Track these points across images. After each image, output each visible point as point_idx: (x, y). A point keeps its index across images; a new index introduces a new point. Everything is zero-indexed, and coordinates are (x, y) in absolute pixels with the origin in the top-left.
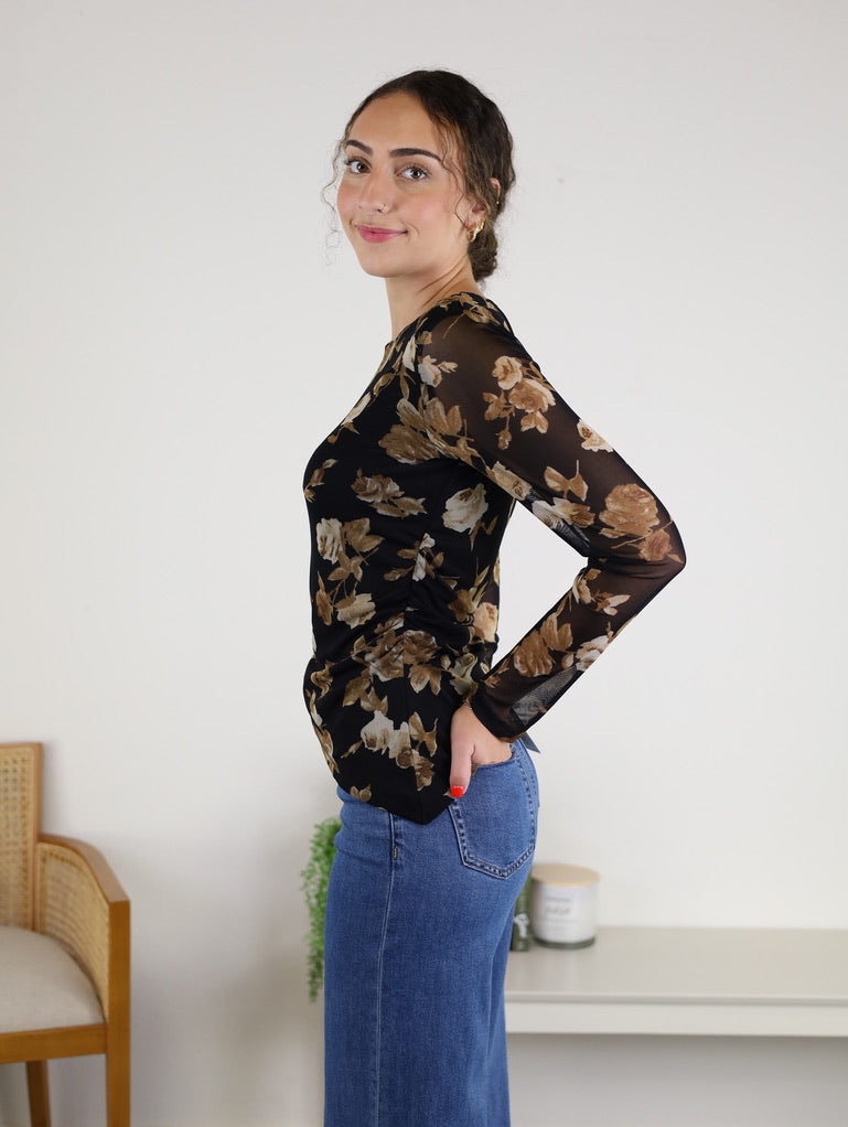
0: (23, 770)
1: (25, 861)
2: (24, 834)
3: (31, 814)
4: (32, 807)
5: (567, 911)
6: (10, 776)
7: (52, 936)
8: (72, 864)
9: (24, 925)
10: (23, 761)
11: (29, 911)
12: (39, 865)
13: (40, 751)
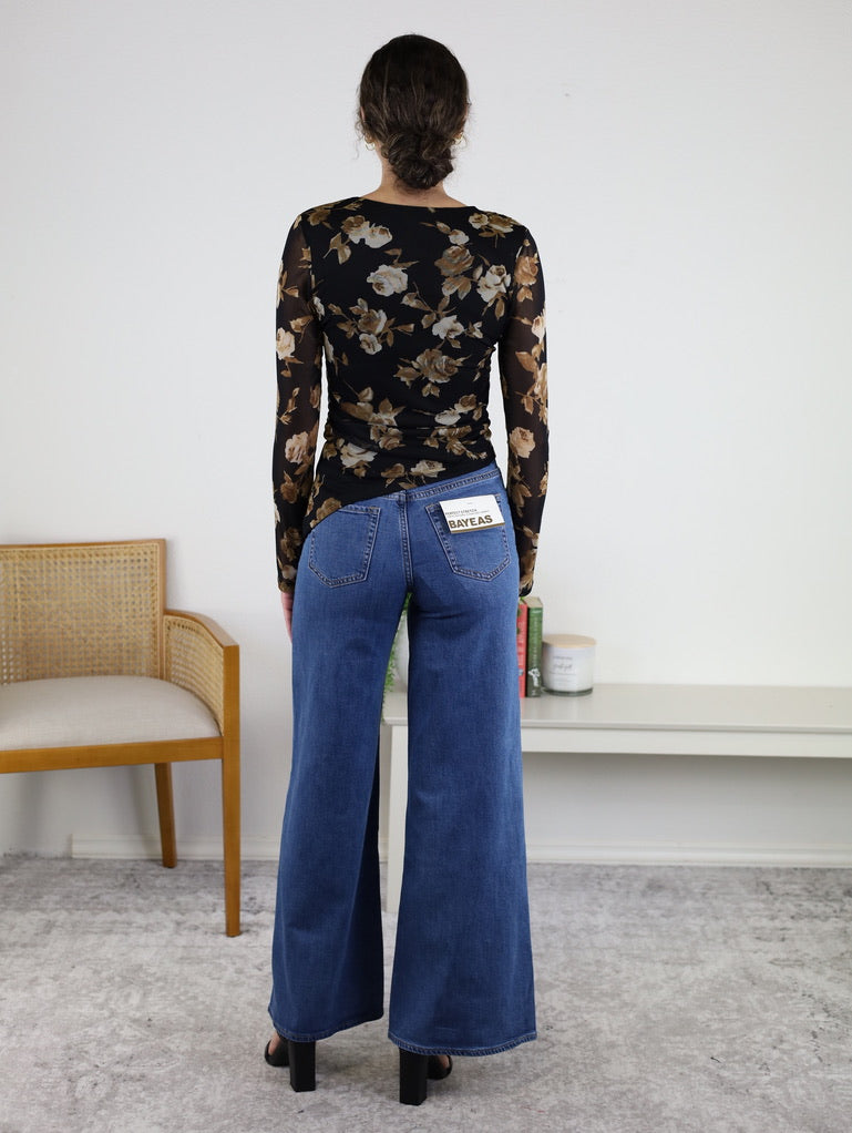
0: (152, 560)
1: (155, 629)
2: (154, 609)
3: (158, 594)
4: (159, 588)
5: (570, 667)
7: (177, 684)
8: (191, 628)
9: (154, 676)
10: (152, 552)
11: (158, 667)
12: (165, 632)
13: (163, 544)
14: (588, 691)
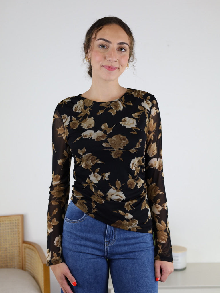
0: (18, 223)
1: (20, 249)
2: (19, 241)
3: (21, 235)
4: (21, 233)
5: (177, 260)
6: (15, 224)
7: (28, 271)
8: (33, 250)
9: (19, 268)
10: (18, 220)
11: (21, 264)
12: (23, 250)
13: (22, 217)
14: (184, 269)
